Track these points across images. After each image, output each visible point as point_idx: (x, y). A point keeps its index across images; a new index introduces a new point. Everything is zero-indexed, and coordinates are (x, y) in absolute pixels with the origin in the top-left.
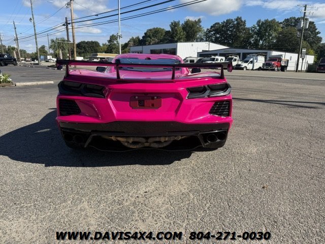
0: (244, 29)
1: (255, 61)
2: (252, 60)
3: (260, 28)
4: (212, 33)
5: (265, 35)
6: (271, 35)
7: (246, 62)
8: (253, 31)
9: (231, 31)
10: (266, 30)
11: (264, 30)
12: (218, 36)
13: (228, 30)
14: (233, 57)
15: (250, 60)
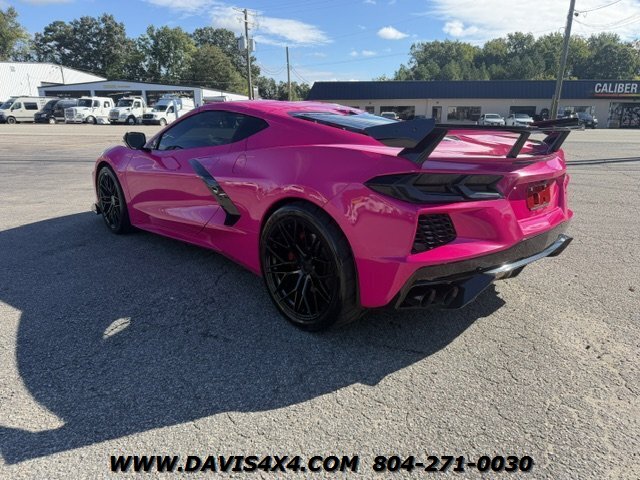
0: (124, 43)
1: (178, 106)
2: (171, 104)
3: (156, 43)
4: (52, 44)
5: (169, 56)
6: (180, 59)
7: (162, 108)
8: (144, 47)
9: (97, 44)
10: (168, 47)
11: (165, 48)
12: (67, 51)
13: (89, 40)
14: (131, 98)
15: (169, 106)
